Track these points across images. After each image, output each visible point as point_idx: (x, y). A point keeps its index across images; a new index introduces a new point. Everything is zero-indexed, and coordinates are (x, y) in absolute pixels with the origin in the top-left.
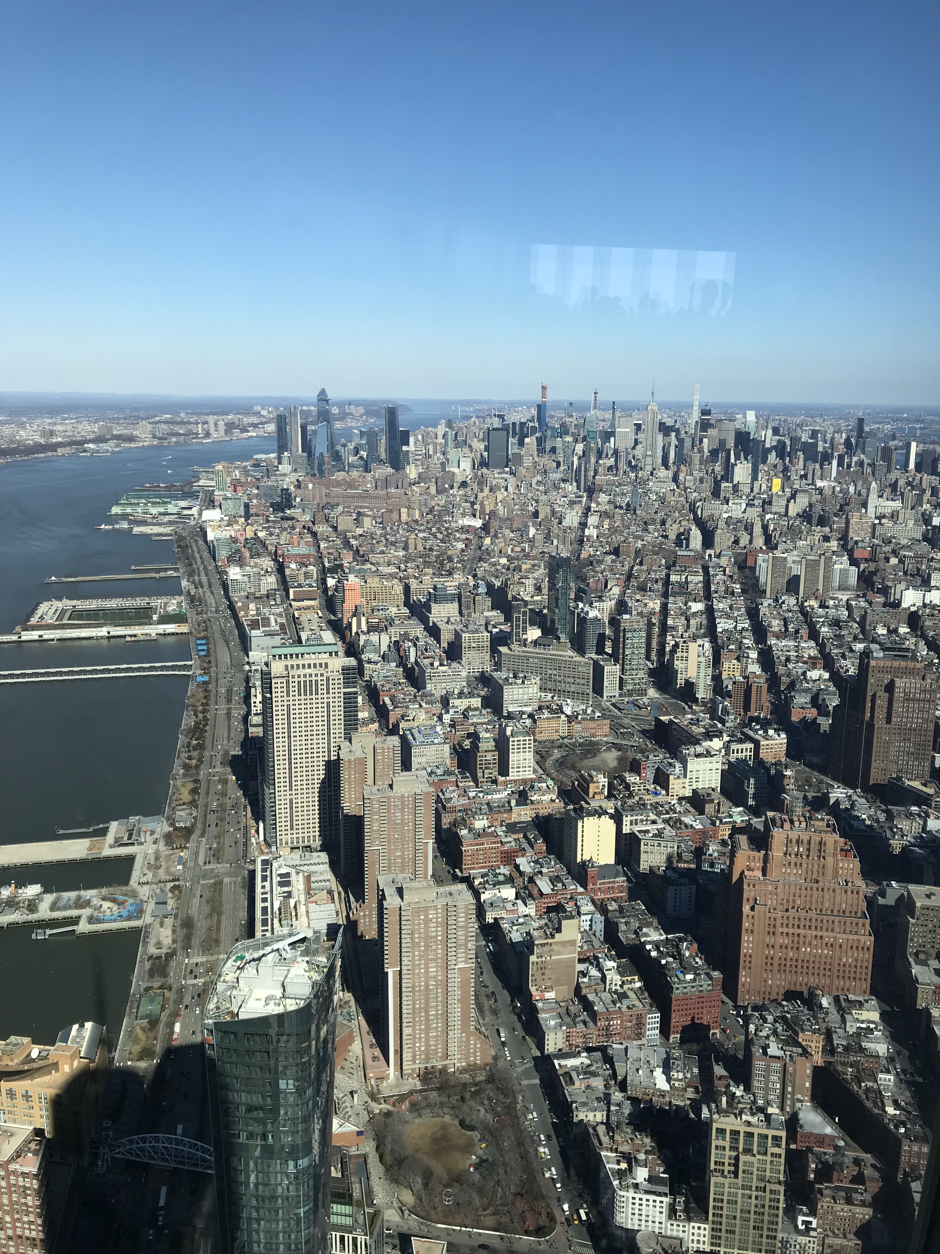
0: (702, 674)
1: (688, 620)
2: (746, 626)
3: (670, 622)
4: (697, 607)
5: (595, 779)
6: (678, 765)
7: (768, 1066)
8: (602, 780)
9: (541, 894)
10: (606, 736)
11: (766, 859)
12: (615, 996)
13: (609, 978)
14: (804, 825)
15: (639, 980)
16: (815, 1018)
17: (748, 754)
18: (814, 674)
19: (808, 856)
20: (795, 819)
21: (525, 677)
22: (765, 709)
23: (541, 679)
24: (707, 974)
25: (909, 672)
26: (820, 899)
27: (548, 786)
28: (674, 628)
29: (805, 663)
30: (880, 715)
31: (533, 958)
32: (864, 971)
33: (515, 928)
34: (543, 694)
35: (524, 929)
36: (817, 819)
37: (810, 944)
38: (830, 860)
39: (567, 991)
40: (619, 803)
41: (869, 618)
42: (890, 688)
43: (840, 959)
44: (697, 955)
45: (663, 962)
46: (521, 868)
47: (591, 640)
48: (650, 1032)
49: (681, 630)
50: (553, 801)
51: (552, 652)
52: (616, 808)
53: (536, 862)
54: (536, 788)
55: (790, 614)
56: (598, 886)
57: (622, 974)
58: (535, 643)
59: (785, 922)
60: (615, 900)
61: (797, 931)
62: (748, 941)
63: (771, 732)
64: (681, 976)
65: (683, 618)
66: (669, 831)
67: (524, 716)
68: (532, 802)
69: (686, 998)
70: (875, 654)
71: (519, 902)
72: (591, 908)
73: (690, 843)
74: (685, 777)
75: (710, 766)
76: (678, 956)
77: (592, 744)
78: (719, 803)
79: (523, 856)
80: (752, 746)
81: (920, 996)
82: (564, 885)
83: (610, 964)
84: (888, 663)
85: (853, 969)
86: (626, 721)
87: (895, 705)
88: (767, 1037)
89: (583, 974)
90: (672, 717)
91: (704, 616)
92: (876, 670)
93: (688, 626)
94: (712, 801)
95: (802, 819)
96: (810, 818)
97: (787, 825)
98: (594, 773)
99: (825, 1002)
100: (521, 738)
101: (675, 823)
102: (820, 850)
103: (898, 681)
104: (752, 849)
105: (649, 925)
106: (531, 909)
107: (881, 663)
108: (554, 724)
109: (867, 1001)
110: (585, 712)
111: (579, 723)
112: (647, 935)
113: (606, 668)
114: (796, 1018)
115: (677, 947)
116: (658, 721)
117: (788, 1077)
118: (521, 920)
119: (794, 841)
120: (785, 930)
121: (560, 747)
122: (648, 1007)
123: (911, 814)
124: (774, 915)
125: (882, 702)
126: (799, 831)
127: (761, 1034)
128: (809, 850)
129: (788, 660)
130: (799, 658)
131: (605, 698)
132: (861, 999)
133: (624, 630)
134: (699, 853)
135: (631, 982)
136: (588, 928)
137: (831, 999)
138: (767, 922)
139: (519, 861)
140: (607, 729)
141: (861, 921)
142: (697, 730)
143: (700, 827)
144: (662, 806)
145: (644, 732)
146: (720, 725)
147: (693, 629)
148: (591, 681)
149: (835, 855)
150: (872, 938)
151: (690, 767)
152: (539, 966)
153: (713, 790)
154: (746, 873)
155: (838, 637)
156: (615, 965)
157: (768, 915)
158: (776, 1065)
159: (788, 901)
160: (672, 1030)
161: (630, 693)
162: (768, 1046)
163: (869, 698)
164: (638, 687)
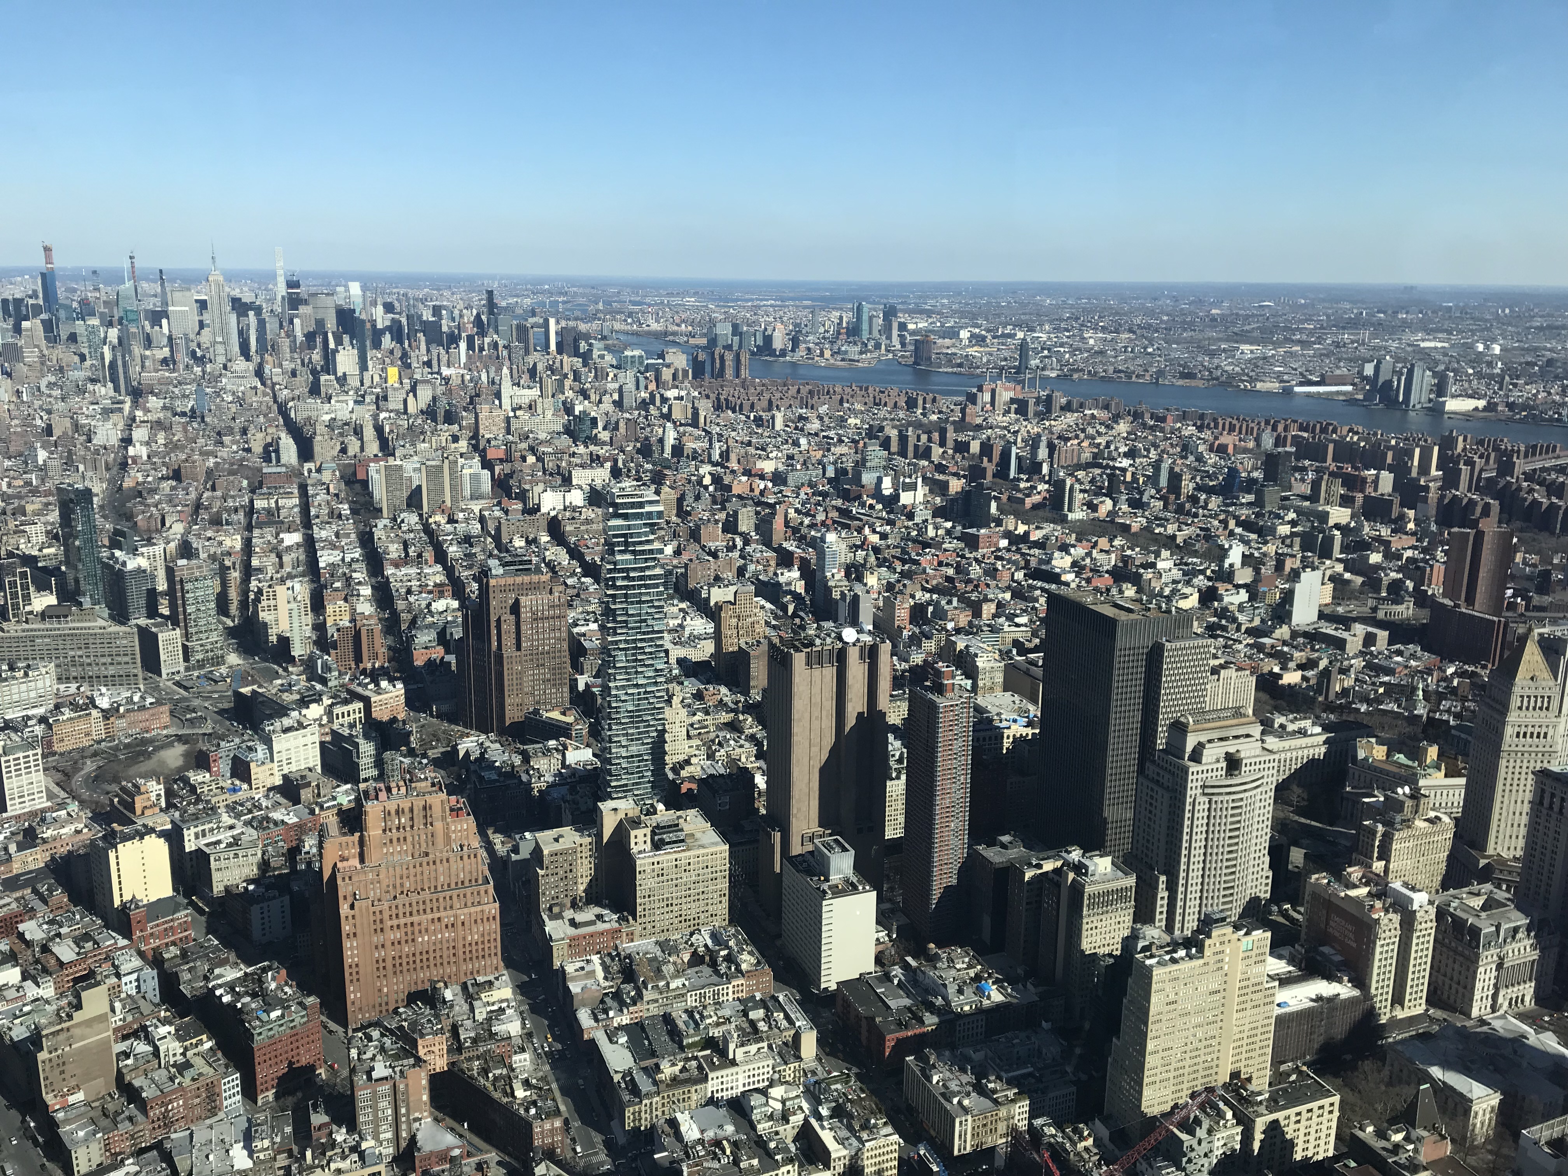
0: (296, 625)
1: (280, 557)
2: (357, 555)
3: (255, 562)
4: (292, 539)
5: (143, 789)
6: (261, 748)
7: (375, 1092)
8: (155, 789)
9: (61, 964)
10: (166, 727)
11: (362, 842)
12: (173, 1070)
13: (162, 1049)
14: (403, 790)
15: (209, 1039)
16: (437, 1016)
17: (357, 716)
18: (439, 605)
19: (412, 827)
20: (393, 785)
21: (28, 666)
22: (380, 656)
23: (57, 666)
24: (300, 1004)
25: (534, 588)
26: (433, 874)
27: (69, 814)
28: (259, 570)
29: (430, 592)
30: (509, 641)
31: (42, 1056)
32: (493, 945)
33: (17, 1021)
34: (62, 687)
35: (29, 1021)
36: (421, 780)
37: (427, 930)
38: (439, 825)
39: (104, 1084)
40: (177, 814)
41: (504, 529)
42: (515, 609)
43: (464, 939)
44: (287, 984)
45: (239, 1005)
46: (28, 936)
47: (136, 599)
48: (229, 1101)
49: (270, 571)
50: (78, 832)
51: (71, 625)
52: (172, 822)
53: (51, 922)
54: (49, 820)
55: (412, 535)
56: (149, 931)
57: (180, 1038)
58: (44, 615)
59: (394, 912)
60: (174, 943)
61: (409, 920)
62: (352, 948)
63: (384, 684)
64: (264, 1017)
65: (273, 555)
66: (251, 834)
67: (30, 723)
68: (44, 841)
69: (273, 1042)
70: (494, 572)
71: (29, 983)
72: (137, 962)
73: (281, 844)
74: (272, 761)
75: (303, 741)
76: (259, 992)
77: (144, 742)
78: (318, 786)
79: (31, 918)
80: (361, 705)
81: (555, 954)
82: (96, 943)
83: (163, 1030)
84: (510, 581)
85: (480, 946)
86: (196, 702)
87: (523, 628)
88: (373, 1059)
89: (127, 1055)
90: (255, 687)
91: (301, 550)
92: (497, 590)
93: (281, 566)
94: (309, 784)
95: (402, 783)
96: (411, 781)
97: (383, 795)
98: (142, 781)
99: (448, 995)
100: (21, 755)
101: (261, 822)
102: (426, 817)
103: (523, 599)
104: (345, 834)
105: (223, 963)
106: (47, 990)
107: (502, 582)
108: (82, 726)
109: (497, 979)
110: (130, 700)
111: (122, 716)
112: (220, 976)
113: (160, 636)
114: (414, 1024)
115: (260, 982)
116: (237, 694)
117: (400, 1096)
118: (26, 1009)
119: (393, 812)
120: (395, 922)
121: (95, 754)
122: (222, 1070)
123: (549, 750)
124: (378, 908)
125: (508, 627)
126: (399, 799)
127: (364, 1057)
128: (412, 819)
129: (409, 591)
130: (423, 587)
131: (164, 676)
132: (491, 978)
133: (181, 581)
134: (294, 852)
135: (196, 1046)
136: (134, 992)
137: (458, 989)
138: (372, 918)
139: (21, 927)
140: (166, 718)
141: (482, 888)
142: (288, 698)
143: (296, 820)
144: (242, 805)
145: (221, 712)
146: (319, 687)
147: (288, 569)
148: (138, 656)
149: (444, 818)
150: (497, 905)
151: (276, 748)
152: (54, 1063)
153: (310, 770)
154: (339, 865)
155: (469, 556)
156: (172, 1029)
157: (372, 909)
158: (385, 1088)
159: (395, 887)
160: (259, 1088)
161: (201, 665)
162: (372, 1069)
163: (493, 624)
164: (210, 654)
